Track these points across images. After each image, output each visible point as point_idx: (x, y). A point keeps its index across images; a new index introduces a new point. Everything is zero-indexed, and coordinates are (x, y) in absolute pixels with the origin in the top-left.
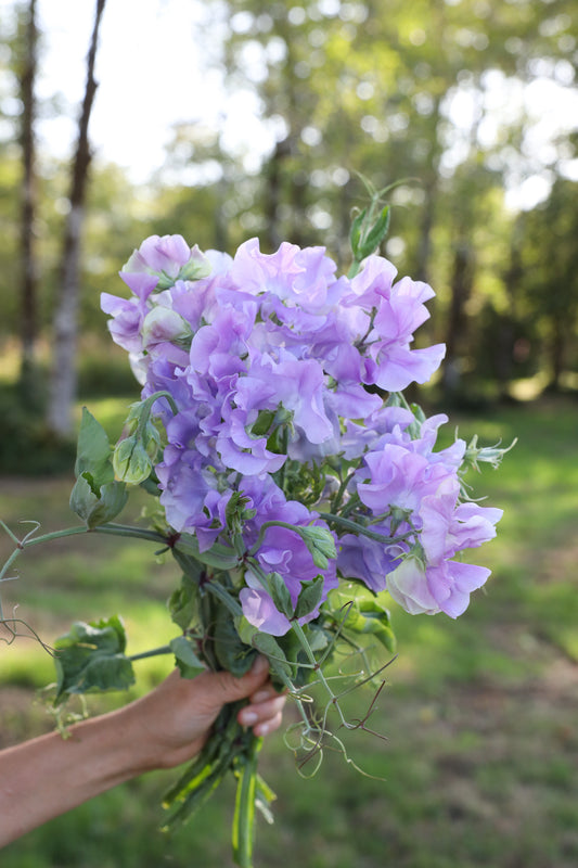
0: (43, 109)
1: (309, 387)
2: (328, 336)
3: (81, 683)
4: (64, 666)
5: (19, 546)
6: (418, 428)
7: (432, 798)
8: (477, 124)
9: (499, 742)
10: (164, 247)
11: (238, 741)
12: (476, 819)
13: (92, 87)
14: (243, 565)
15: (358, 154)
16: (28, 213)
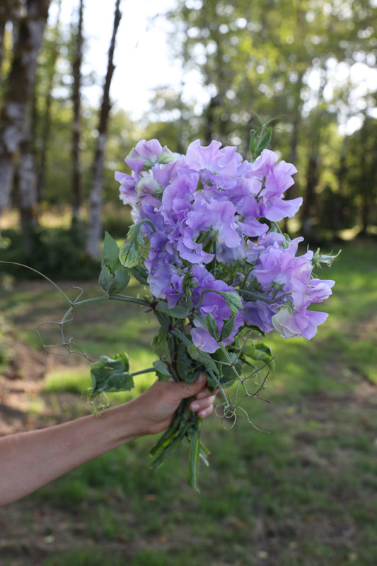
0: (85, 81)
1: (227, 216)
2: (238, 192)
3: (105, 387)
4: (96, 378)
5: (72, 305)
6: (287, 244)
7: (293, 455)
8: (322, 88)
9: (330, 426)
10: (148, 145)
11: (189, 420)
12: (317, 466)
13: (111, 68)
14: (192, 315)
15: (256, 104)
16: (76, 137)
